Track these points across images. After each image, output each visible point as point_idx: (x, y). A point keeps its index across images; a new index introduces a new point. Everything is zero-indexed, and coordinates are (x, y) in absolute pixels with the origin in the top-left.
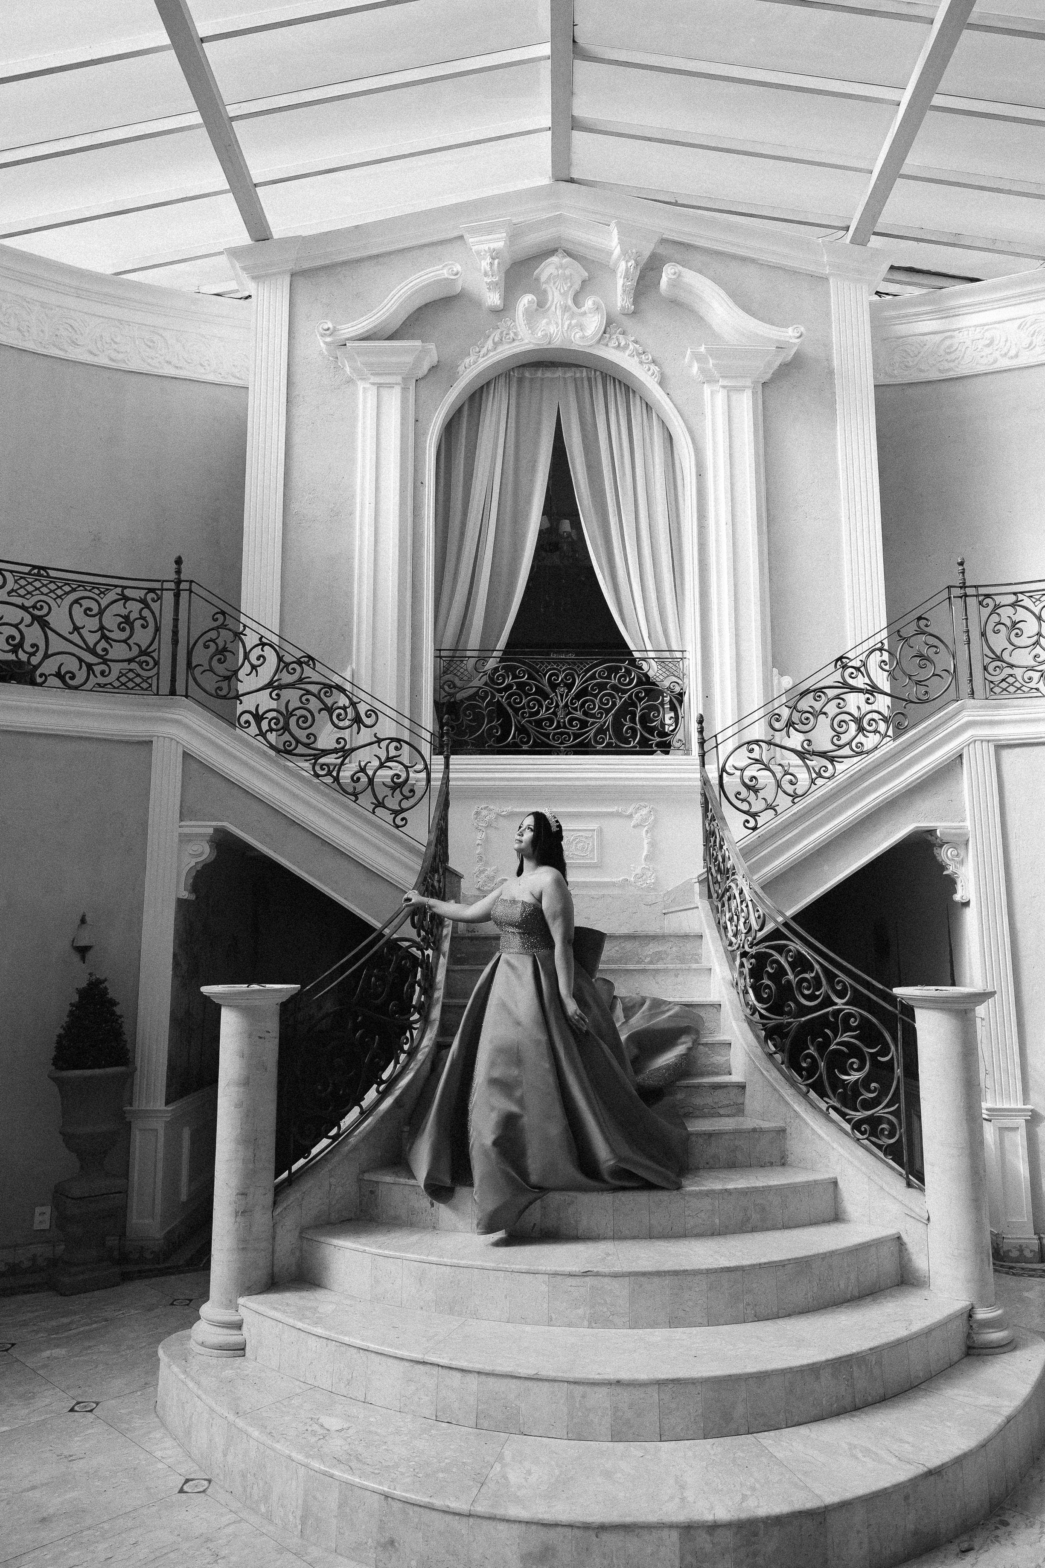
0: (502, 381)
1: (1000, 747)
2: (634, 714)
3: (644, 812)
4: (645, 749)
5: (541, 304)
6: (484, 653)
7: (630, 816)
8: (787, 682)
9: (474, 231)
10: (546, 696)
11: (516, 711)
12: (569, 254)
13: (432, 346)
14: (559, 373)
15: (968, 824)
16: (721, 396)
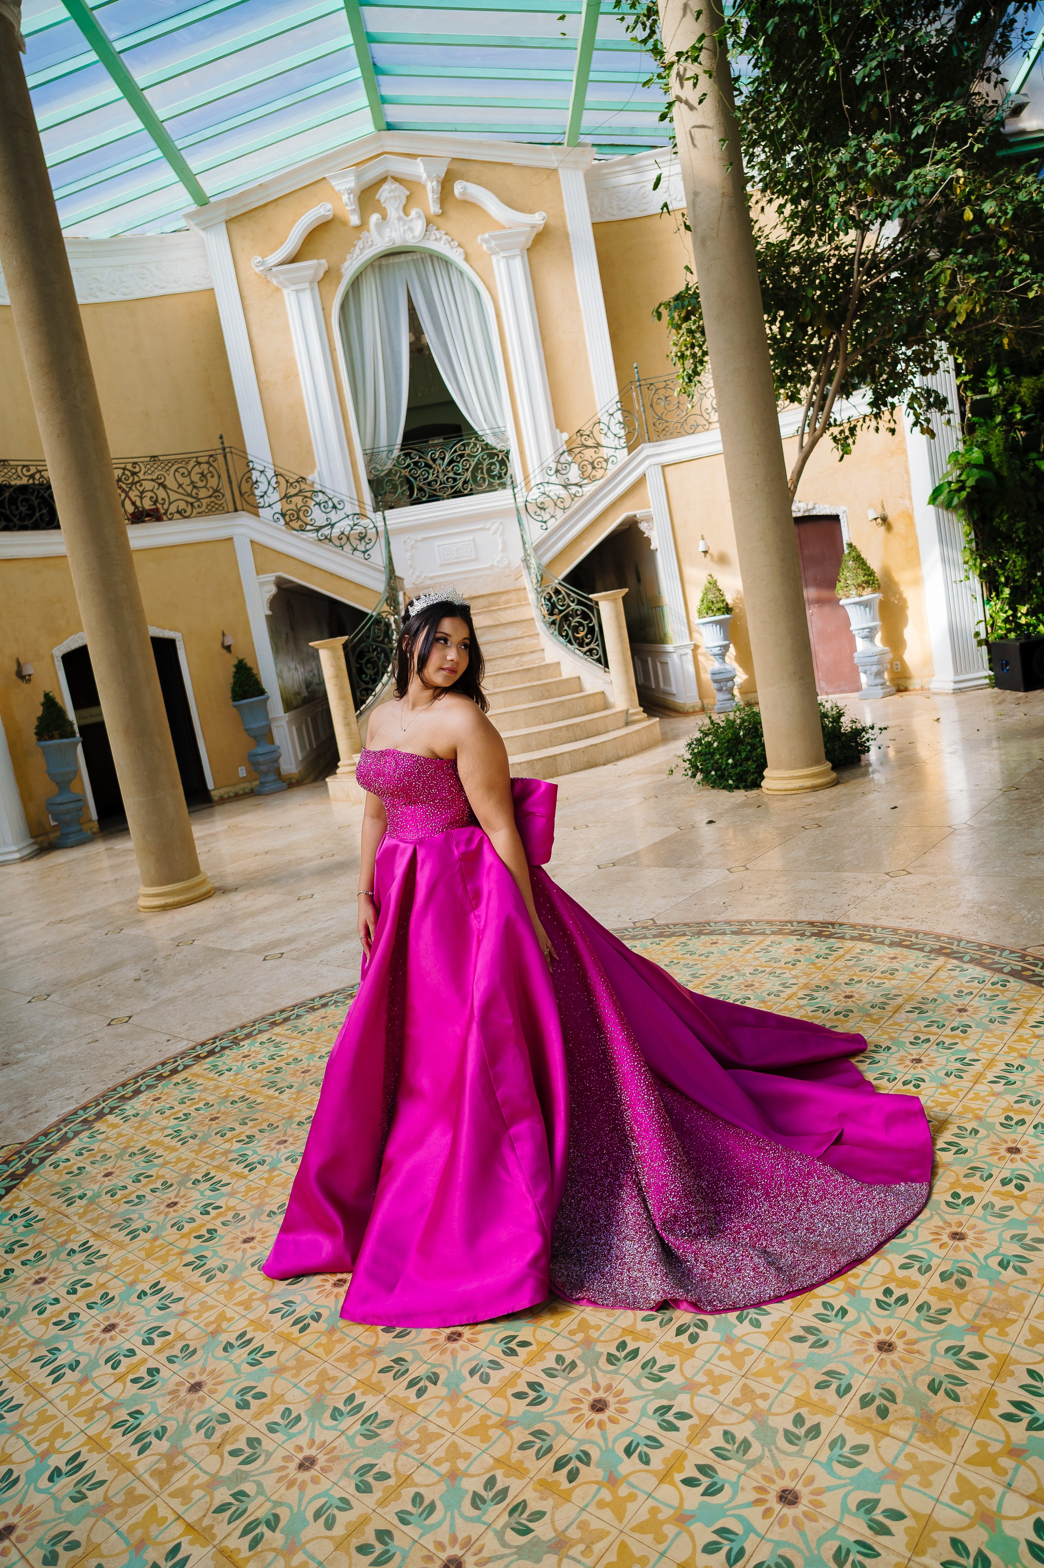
0: (369, 270)
1: (663, 467)
2: (482, 469)
3: (496, 525)
4: (491, 488)
5: (384, 218)
6: (390, 446)
7: (489, 529)
8: (565, 436)
9: (334, 177)
10: (430, 467)
11: (415, 478)
12: (395, 179)
13: (323, 261)
14: (403, 258)
15: (652, 509)
16: (502, 263)
